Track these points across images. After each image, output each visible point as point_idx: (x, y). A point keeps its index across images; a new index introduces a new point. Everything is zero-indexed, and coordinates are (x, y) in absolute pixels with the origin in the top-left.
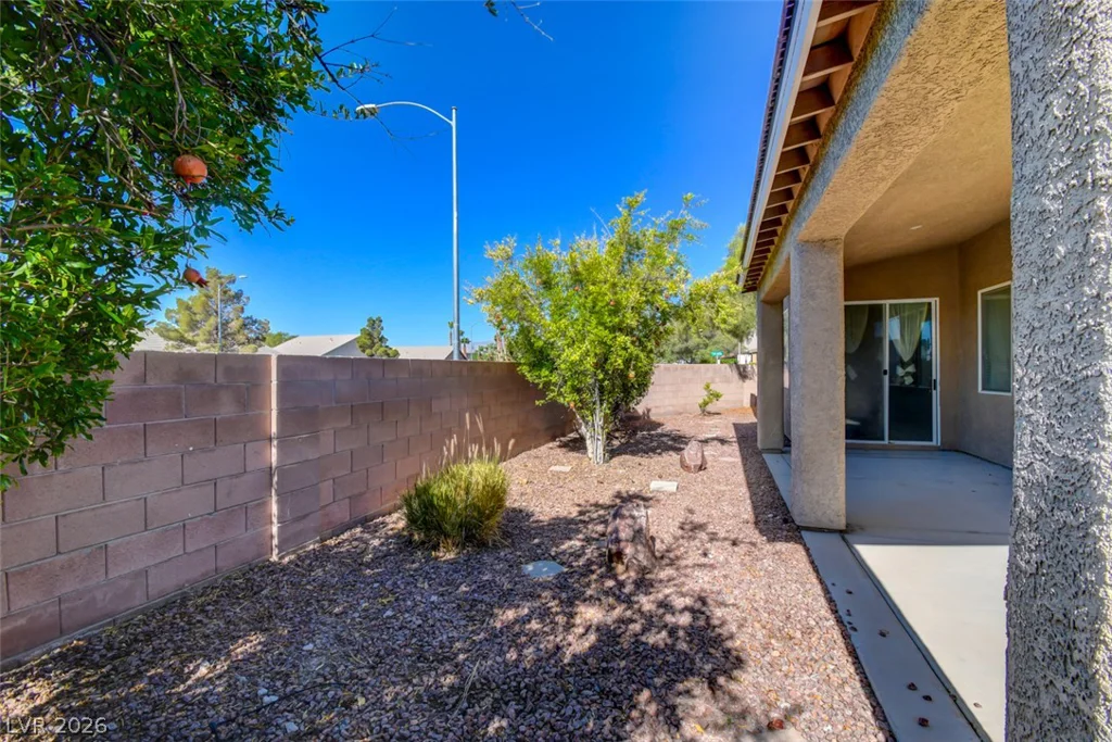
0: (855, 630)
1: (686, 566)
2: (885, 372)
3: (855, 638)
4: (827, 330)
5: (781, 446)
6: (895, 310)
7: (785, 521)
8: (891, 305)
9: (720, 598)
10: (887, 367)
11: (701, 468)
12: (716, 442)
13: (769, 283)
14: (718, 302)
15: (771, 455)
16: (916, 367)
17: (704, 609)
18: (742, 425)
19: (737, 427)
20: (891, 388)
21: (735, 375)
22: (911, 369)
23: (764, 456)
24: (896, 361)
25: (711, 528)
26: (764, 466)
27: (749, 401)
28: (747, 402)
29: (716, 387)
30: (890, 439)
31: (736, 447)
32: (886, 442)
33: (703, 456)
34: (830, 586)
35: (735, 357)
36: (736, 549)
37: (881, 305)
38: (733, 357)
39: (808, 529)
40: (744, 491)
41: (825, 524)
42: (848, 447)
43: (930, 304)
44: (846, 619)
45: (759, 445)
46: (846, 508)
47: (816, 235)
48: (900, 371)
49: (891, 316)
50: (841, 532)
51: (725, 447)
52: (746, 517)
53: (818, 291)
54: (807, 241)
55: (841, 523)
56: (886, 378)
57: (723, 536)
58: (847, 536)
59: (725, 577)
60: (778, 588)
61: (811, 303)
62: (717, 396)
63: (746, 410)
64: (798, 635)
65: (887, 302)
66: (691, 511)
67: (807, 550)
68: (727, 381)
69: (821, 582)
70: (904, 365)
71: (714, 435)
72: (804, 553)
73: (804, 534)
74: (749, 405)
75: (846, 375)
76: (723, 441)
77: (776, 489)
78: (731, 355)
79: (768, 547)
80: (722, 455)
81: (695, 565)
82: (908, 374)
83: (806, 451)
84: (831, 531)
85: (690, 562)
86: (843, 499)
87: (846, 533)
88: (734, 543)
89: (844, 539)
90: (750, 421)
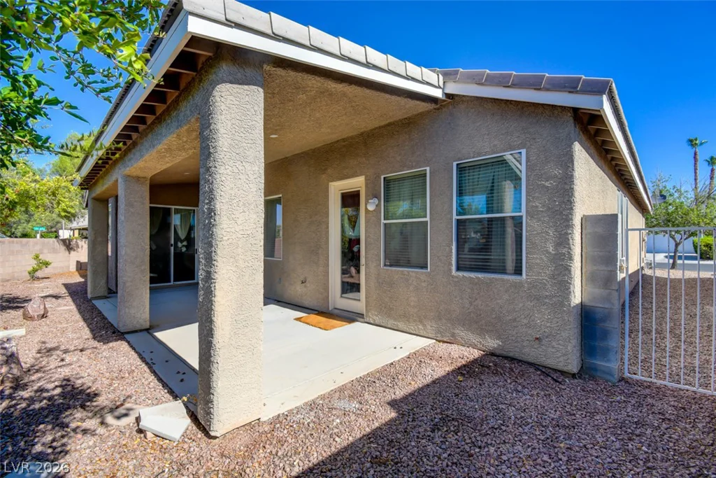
0: (154, 364)
1: (50, 370)
2: (172, 245)
3: (155, 367)
4: (139, 225)
5: (106, 294)
6: (177, 211)
7: (114, 333)
8: (175, 209)
9: (78, 376)
10: (172, 242)
11: (44, 316)
12: (50, 298)
13: (100, 189)
14: (59, 197)
15: (99, 301)
16: (188, 243)
17: (69, 383)
18: (71, 284)
19: (66, 286)
20: (174, 253)
21: (63, 248)
22: (185, 243)
23: (94, 302)
24: (177, 238)
25: (63, 347)
26: (94, 307)
27: (75, 267)
28: (73, 267)
29: (45, 257)
30: (174, 281)
31: (69, 299)
32: (172, 283)
33: (45, 308)
34: (141, 353)
35: (57, 232)
36: (84, 353)
37: (170, 209)
38: (55, 232)
39: (128, 333)
40: (82, 323)
41: (138, 327)
42: (151, 289)
43: (194, 210)
44: (150, 362)
45: (89, 296)
46: (150, 317)
47: (135, 174)
48: (180, 245)
49: (175, 213)
50: (147, 330)
51: (60, 301)
52: (86, 337)
53: (135, 203)
54: (129, 176)
55: (147, 325)
56: (172, 248)
57: (73, 349)
58: (150, 331)
59: (80, 366)
60: (113, 362)
61: (131, 210)
62: (47, 264)
63: (73, 273)
64: (127, 375)
65: (173, 207)
66: (44, 343)
67: (129, 343)
68: (54, 251)
69: (136, 352)
70: (182, 242)
71: (48, 294)
72: (126, 344)
73: (126, 336)
74: (75, 270)
75: (150, 248)
76: (57, 297)
77: (105, 318)
78: (53, 230)
79: (105, 347)
80: (59, 305)
81: (56, 368)
82: (184, 246)
83: (127, 291)
84: (141, 331)
85: (52, 366)
86: (148, 312)
87: (149, 330)
88: (81, 351)
89: (148, 332)
90: (78, 281)
